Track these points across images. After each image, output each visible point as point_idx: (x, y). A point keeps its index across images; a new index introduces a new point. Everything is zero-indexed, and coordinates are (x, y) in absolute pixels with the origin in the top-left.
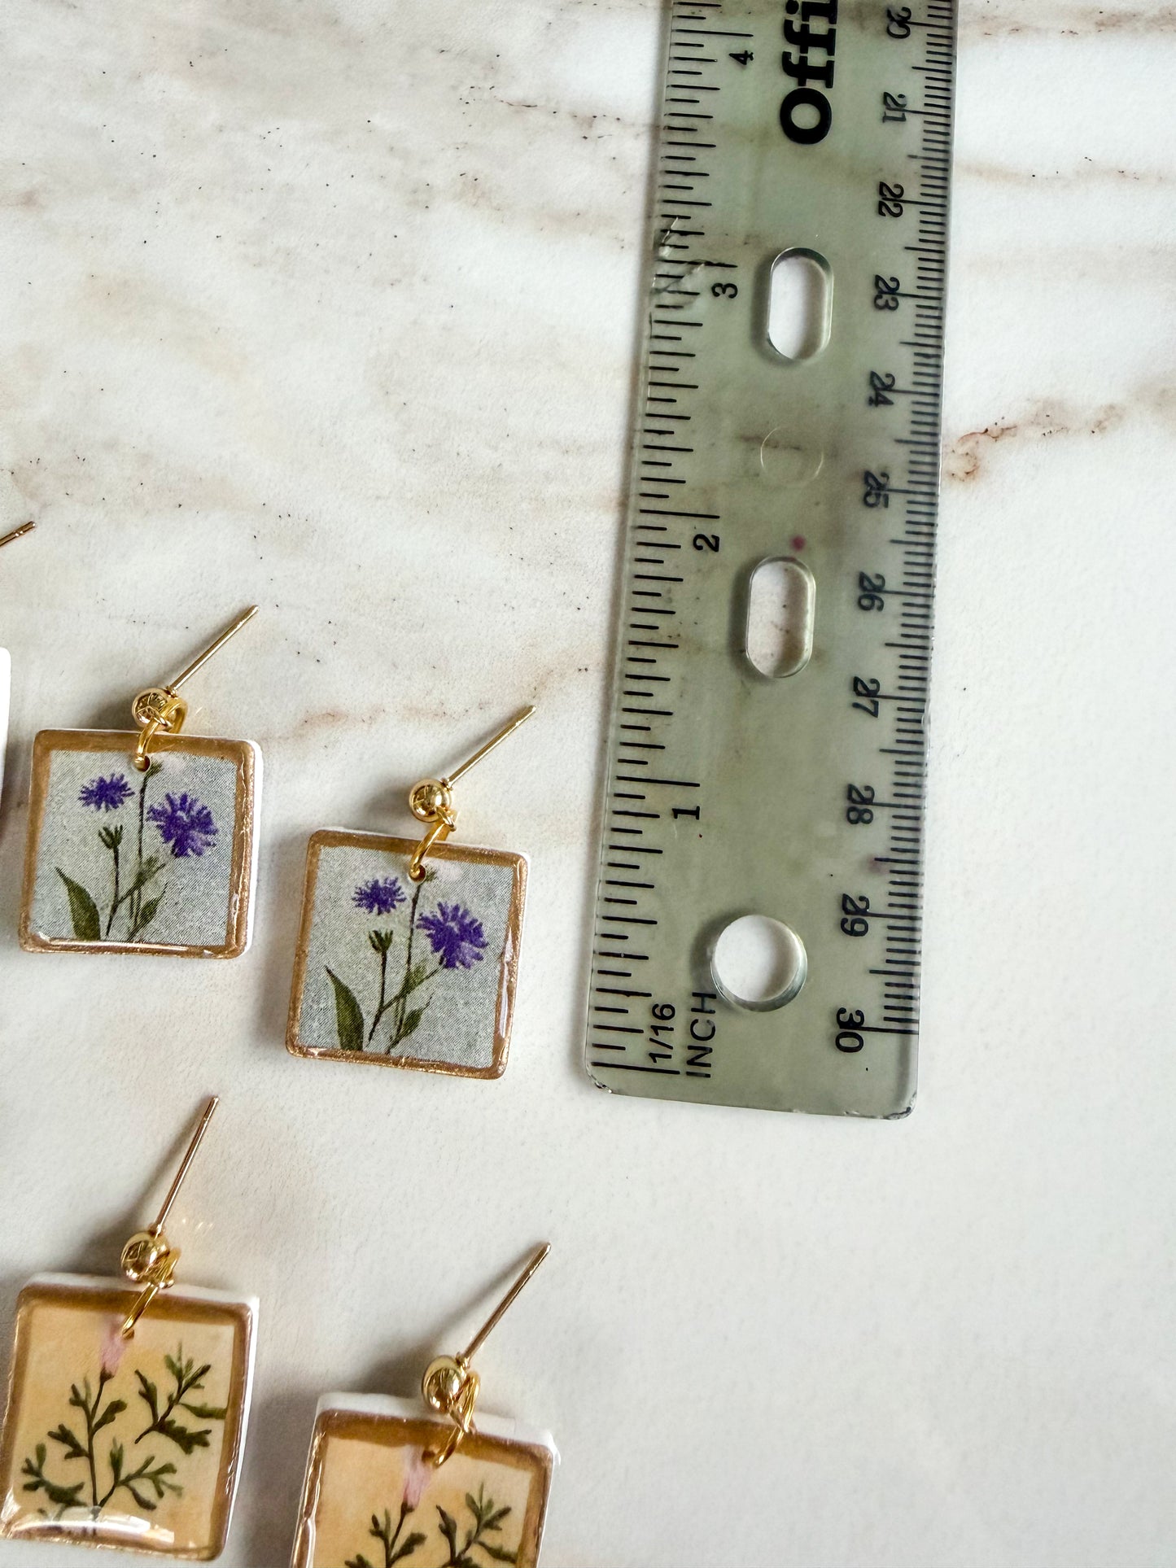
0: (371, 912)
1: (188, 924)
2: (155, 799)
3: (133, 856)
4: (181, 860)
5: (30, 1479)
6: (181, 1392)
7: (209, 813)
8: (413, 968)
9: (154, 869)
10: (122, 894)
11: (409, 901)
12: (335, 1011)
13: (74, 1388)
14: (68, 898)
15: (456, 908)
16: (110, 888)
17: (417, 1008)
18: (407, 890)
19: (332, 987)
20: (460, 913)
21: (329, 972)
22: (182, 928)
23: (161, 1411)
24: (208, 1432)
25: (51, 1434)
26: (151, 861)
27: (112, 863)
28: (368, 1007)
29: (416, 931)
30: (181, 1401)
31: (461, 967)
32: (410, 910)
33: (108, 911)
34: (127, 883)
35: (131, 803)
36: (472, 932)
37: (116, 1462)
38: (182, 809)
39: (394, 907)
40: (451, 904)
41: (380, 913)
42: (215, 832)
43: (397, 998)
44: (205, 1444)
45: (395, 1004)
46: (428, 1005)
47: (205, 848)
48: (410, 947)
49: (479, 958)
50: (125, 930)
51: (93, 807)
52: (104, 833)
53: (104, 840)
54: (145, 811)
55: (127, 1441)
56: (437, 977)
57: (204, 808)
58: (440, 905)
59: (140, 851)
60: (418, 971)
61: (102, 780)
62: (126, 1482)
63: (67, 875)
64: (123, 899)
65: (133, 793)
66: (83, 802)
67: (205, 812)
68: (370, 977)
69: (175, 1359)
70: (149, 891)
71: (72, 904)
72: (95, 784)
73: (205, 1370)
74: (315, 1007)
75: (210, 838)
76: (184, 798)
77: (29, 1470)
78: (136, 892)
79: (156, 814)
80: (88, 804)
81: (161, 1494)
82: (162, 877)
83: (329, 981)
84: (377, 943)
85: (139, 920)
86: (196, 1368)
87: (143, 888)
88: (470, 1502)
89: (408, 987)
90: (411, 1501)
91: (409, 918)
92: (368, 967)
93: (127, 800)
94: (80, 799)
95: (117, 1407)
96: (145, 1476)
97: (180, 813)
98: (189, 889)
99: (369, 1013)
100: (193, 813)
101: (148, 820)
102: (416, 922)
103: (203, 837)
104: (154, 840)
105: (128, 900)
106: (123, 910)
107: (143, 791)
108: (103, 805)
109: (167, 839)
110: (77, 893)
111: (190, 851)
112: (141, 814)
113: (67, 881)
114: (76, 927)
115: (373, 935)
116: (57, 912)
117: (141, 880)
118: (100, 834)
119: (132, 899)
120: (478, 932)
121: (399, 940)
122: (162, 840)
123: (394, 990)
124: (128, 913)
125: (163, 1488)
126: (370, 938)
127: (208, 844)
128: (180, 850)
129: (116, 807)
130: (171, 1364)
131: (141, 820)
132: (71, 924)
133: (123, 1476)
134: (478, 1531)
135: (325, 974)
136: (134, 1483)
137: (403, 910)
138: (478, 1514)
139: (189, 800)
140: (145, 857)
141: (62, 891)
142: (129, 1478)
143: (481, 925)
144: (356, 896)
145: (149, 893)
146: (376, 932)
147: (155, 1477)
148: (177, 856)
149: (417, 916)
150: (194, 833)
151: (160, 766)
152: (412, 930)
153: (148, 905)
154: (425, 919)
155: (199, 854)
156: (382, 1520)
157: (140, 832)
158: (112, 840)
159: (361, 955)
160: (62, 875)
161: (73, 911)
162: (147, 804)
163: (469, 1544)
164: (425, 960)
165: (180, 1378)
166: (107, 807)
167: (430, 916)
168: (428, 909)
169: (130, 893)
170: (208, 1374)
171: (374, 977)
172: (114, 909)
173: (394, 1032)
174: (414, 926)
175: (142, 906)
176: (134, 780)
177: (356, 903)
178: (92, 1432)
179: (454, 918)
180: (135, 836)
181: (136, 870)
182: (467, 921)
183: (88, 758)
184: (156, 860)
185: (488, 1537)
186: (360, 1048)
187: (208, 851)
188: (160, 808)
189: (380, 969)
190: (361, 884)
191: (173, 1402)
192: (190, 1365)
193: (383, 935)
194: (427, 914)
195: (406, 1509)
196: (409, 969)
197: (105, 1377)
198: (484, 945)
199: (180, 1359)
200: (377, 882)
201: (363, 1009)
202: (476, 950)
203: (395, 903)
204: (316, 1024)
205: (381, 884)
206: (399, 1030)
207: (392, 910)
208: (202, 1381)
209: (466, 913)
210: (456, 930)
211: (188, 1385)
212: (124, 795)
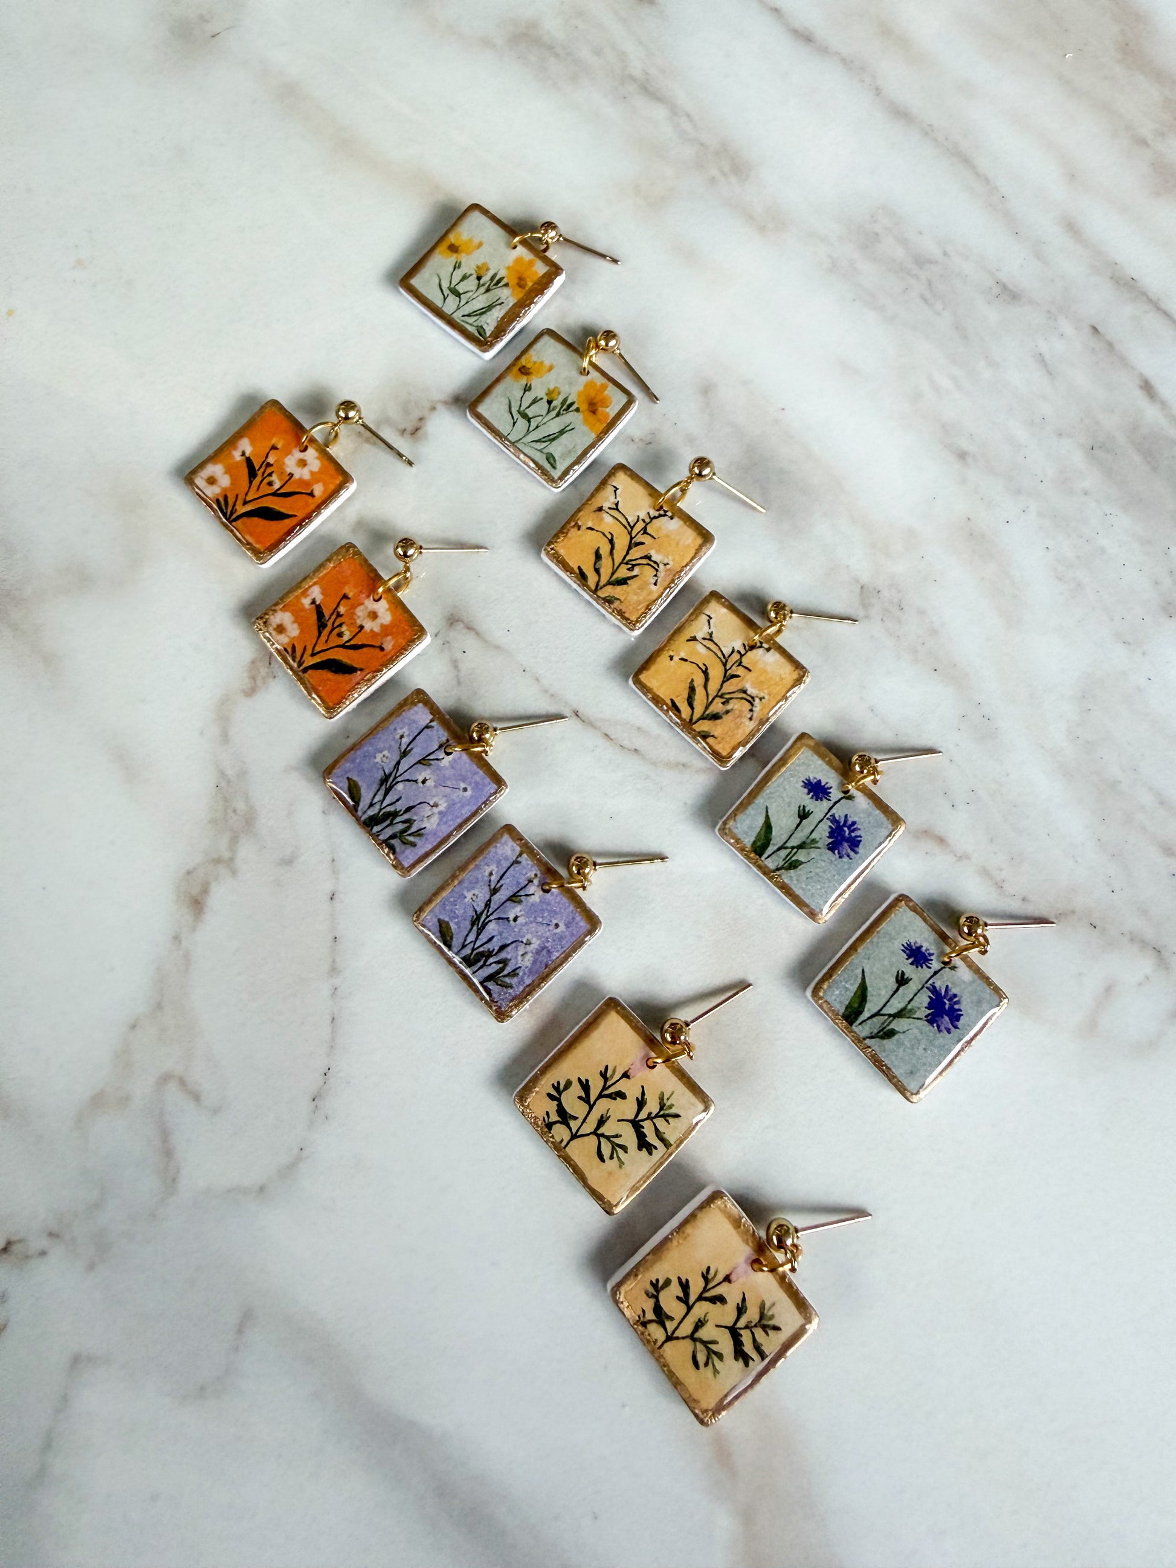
0: (907, 959)
1: (809, 887)
2: (839, 812)
3: (807, 831)
4: (830, 852)
5: (554, 1093)
6: (657, 1116)
7: (861, 841)
8: (909, 1007)
9: (813, 846)
10: (789, 845)
11: (932, 971)
12: (852, 995)
13: (607, 1068)
14: (761, 825)
15: (955, 996)
16: (785, 837)
17: (897, 1029)
18: (935, 965)
19: (859, 980)
20: (955, 1000)
21: (863, 971)
22: (804, 886)
23: (640, 1117)
24: (656, 1148)
25: (579, 1080)
26: (814, 841)
27: (795, 826)
28: (870, 1008)
29: (925, 989)
30: (654, 1120)
31: (936, 1028)
32: (929, 976)
33: (775, 848)
34: (794, 842)
35: (825, 805)
36: (955, 1016)
37: (601, 1122)
38: (849, 828)
39: (922, 967)
40: (954, 991)
41: (912, 964)
42: (856, 853)
43: (890, 1015)
44: (650, 1154)
45: (886, 1017)
46: (904, 1032)
47: (845, 856)
48: (916, 995)
49: (949, 1031)
50: (776, 864)
51: (806, 790)
52: (801, 808)
53: (799, 811)
54: (830, 814)
55: (614, 1115)
56: (919, 1023)
57: (860, 836)
58: (947, 986)
59: (813, 831)
60: (911, 1010)
61: (820, 781)
62: (599, 1136)
63: (769, 814)
64: (786, 848)
65: (830, 800)
66: (803, 784)
67: (859, 839)
68: (883, 992)
69: (665, 1098)
70: (802, 855)
71: (761, 830)
72: (815, 781)
73: (677, 1116)
74: (843, 983)
75: (852, 854)
76: (854, 823)
77: (556, 1088)
78: (795, 850)
79: (834, 820)
80: (805, 787)
81: (611, 1158)
82: (814, 853)
83: (860, 976)
84: (899, 978)
85: (786, 865)
86: (673, 1111)
87: (800, 850)
88: (762, 1307)
89: (900, 1014)
90: (733, 1277)
91: (926, 980)
92: (886, 987)
93: (825, 801)
94: (803, 782)
95: (621, 1095)
96: (610, 1141)
97: (846, 829)
98: (822, 870)
99: (869, 1010)
100: (853, 834)
101: (828, 819)
102: (928, 985)
103: (849, 851)
104: (823, 833)
105: (789, 850)
106: (783, 853)
107: (836, 803)
108: (811, 794)
109: (829, 837)
110: (768, 826)
111: (836, 852)
112: (827, 814)
113: (767, 817)
114: (755, 842)
115: (900, 972)
116: (750, 828)
117: (802, 846)
118: (799, 807)
119: (791, 852)
120: (958, 1018)
121: (913, 987)
122: (828, 835)
123: (891, 1009)
124: (784, 857)
125: (615, 1156)
126: (898, 972)
127: (848, 856)
128: (832, 847)
129: (817, 800)
130: (661, 1098)
131: (825, 817)
132: (753, 839)
133: (599, 1132)
134: (755, 1326)
135: (859, 971)
136: (602, 1139)
137: (926, 973)
138: (762, 1316)
139: (855, 827)
140: (813, 836)
141: (761, 820)
142: (603, 1135)
143: (962, 1015)
144: (906, 945)
145: (801, 856)
146: (903, 972)
147: (615, 1146)
148: (829, 849)
149: (931, 982)
150: (846, 844)
151: (854, 797)
152: (922, 988)
153: (797, 861)
154: (934, 987)
155: (840, 857)
156: (712, 1272)
157: (820, 822)
158: (803, 815)
159: (886, 977)
160: (767, 812)
161: (759, 833)
162: (833, 811)
163: (746, 1327)
164: (919, 1008)
165: (661, 1109)
166: (813, 796)
167: (938, 988)
168: (939, 983)
169: (793, 848)
170: (676, 1119)
171: (885, 994)
172: (779, 849)
173: (876, 1031)
174: (926, 985)
175: (793, 859)
176: (835, 794)
177: (903, 948)
178: (600, 1096)
179: (950, 1000)
180: (816, 822)
181: (804, 839)
182: (956, 1007)
183: (821, 765)
184: (817, 842)
185: (759, 1333)
186: (851, 1024)
187: (845, 859)
188: (837, 818)
189: (891, 993)
190: (912, 941)
191: (649, 1117)
192: (670, 1107)
193: (905, 977)
194: (937, 985)
195: (727, 1279)
196: (907, 1005)
197: (626, 1075)
198: (956, 1027)
199: (668, 1099)
200: (922, 947)
201: (868, 1006)
202: (950, 1026)
203: (924, 965)
204: (837, 992)
205: (923, 949)
206: (879, 1032)
207: (920, 968)
208: (670, 1120)
209: (958, 1002)
210: (947, 1007)
211: (663, 1116)
212: (826, 798)
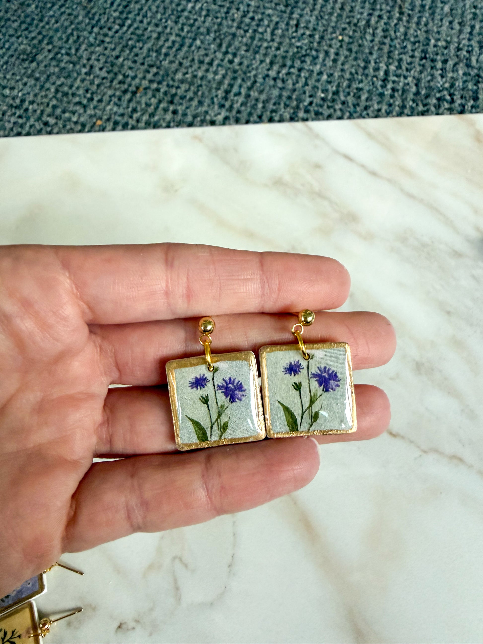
1: (242, 429)
2: (219, 381)
3: (214, 405)
4: (234, 403)
7: (241, 383)
9: (224, 409)
10: (213, 420)
14: (193, 426)
16: (208, 419)
22: (239, 431)
26: (222, 406)
27: (207, 409)
33: (209, 429)
34: (214, 417)
35: (209, 385)
38: (230, 383)
42: (245, 391)
47: (242, 397)
50: (217, 435)
51: (195, 389)
52: (201, 399)
53: (202, 401)
54: (216, 387)
57: (239, 382)
59: (217, 403)
61: (196, 378)
63: (191, 418)
64: (214, 423)
65: (210, 381)
66: (191, 387)
67: (239, 383)
70: (224, 418)
71: (195, 429)
72: (194, 380)
75: (243, 393)
76: (230, 379)
78: (219, 420)
79: (220, 387)
80: (193, 388)
82: (228, 412)
85: (222, 430)
87: (221, 417)
93: (207, 384)
94: (189, 387)
97: (230, 385)
98: (239, 415)
100: (235, 384)
101: (217, 390)
103: (241, 393)
104: (222, 398)
105: (216, 423)
106: (215, 427)
107: (213, 379)
108: (199, 388)
109: (227, 397)
110: (196, 424)
111: (236, 400)
112: (215, 388)
113: (191, 420)
114: (198, 437)
116: (189, 433)
117: (220, 415)
118: (200, 399)
119: (218, 423)
122: (225, 397)
124: (217, 428)
127: (243, 395)
128: (233, 400)
129: (204, 387)
131: (215, 391)
132: (196, 437)
139: (232, 380)
140: (219, 404)
141: (190, 424)
145: (224, 419)
148: (232, 402)
150: (237, 392)
151: (218, 368)
153: (224, 424)
155: (241, 400)
157: (215, 395)
158: (205, 401)
160: (189, 418)
161: (196, 431)
162: (216, 384)
166: (200, 388)
169: (217, 420)
172: (212, 428)
175: (222, 424)
176: (209, 375)
180: (214, 397)
181: (217, 411)
183: (189, 370)
184: (224, 405)
187: (244, 398)
188: (221, 385)
212: (206, 382)
